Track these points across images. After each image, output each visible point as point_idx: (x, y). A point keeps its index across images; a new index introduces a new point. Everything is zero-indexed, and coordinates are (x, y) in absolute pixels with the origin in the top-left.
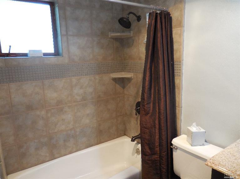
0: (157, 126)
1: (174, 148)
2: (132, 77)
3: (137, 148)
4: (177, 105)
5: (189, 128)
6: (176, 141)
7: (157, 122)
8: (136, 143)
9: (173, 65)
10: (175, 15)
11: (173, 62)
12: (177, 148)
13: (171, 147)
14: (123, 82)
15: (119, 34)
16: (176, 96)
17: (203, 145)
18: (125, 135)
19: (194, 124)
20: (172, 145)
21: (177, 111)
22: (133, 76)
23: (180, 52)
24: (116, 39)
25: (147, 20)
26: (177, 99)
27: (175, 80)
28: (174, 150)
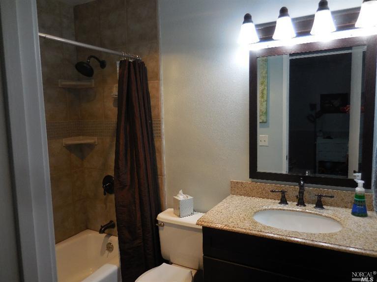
0: (138, 201)
1: (161, 224)
2: (95, 142)
3: (109, 242)
4: (159, 173)
5: (176, 197)
6: (162, 217)
7: (137, 196)
8: (106, 236)
9: (151, 124)
10: (149, 66)
11: (151, 121)
12: (164, 225)
13: (157, 225)
14: (81, 150)
15: (74, 83)
16: (158, 162)
17: (192, 214)
18: (87, 228)
19: (181, 192)
20: (157, 221)
21: (160, 181)
22: (96, 140)
23: (159, 109)
24: (69, 89)
25: (118, 69)
26: (158, 166)
27: (155, 143)
28: (160, 228)
